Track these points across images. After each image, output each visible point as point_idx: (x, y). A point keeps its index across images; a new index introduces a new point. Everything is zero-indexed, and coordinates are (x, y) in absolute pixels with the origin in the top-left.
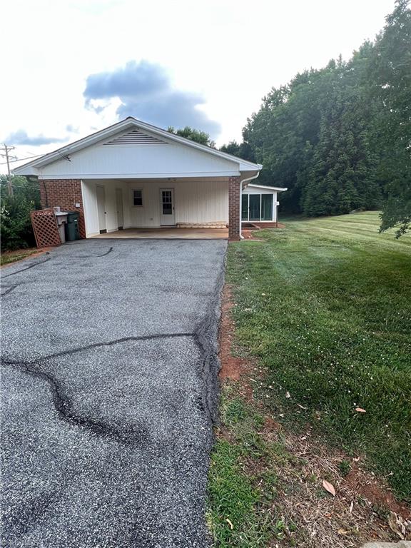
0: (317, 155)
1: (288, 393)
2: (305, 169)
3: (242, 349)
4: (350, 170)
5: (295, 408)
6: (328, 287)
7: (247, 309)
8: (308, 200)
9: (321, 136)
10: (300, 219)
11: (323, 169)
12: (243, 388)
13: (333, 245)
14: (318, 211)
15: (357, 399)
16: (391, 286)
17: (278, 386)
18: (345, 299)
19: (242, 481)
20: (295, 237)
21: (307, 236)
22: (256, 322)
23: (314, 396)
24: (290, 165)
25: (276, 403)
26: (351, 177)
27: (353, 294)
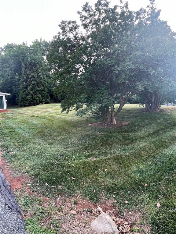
0: (22, 80)
1: (46, 183)
2: (17, 85)
3: (17, 172)
4: (37, 88)
5: (51, 188)
6: (44, 136)
7: (11, 153)
8: (20, 99)
9: (23, 72)
10: (17, 108)
11: (26, 86)
12: (26, 190)
13: (38, 118)
14: (26, 104)
15: (72, 175)
16: (66, 131)
17: (41, 182)
18: (53, 139)
19: (45, 230)
20: (20, 116)
21: (25, 115)
22: (19, 157)
23: (57, 180)
24: (9, 83)
25: (43, 190)
26: (38, 90)
27: (55, 137)
